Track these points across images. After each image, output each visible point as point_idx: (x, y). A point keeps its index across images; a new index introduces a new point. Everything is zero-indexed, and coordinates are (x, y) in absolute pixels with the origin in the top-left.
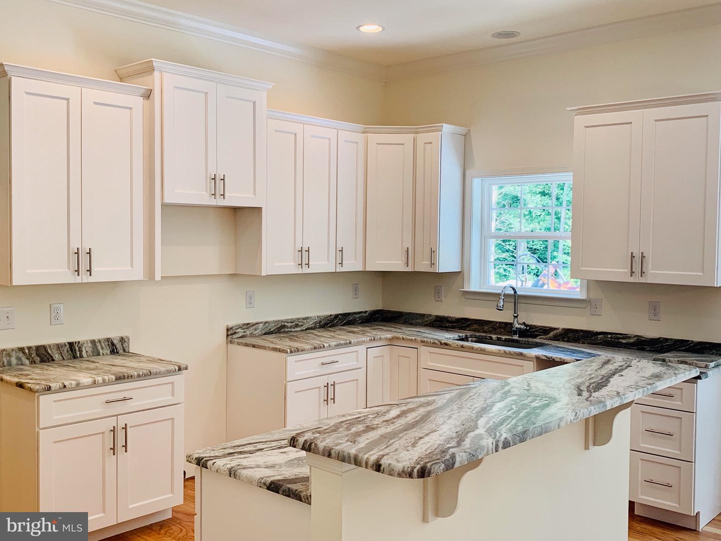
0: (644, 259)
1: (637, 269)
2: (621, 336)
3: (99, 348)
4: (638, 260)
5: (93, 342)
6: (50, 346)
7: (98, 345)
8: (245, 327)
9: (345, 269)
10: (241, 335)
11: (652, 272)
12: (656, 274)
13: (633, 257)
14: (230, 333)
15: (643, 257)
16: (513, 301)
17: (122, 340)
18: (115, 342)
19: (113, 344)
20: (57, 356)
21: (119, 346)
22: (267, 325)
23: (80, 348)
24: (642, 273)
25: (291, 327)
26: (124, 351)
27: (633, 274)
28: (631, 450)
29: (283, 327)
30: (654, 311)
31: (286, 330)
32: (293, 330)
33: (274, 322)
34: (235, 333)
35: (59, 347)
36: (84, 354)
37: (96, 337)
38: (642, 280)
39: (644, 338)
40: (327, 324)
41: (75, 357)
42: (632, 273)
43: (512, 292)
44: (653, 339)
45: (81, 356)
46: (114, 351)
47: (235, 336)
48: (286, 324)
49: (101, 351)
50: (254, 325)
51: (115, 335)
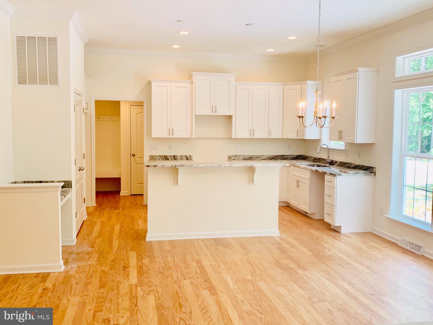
3: (183, 158)
5: (181, 156)
6: (168, 156)
7: (182, 157)
8: (235, 156)
9: (271, 137)
10: (233, 159)
14: (230, 158)
16: (327, 150)
17: (190, 156)
18: (188, 156)
19: (187, 157)
20: (170, 159)
21: (189, 158)
22: (244, 156)
23: (177, 157)
25: (255, 158)
26: (191, 159)
29: (252, 157)
31: (253, 159)
32: (256, 159)
33: (248, 155)
34: (231, 158)
35: (170, 156)
36: (178, 159)
37: (182, 155)
40: (273, 158)
41: (175, 160)
43: (327, 147)
45: (177, 160)
46: (187, 159)
47: (231, 159)
48: (253, 157)
49: (183, 159)
50: (239, 156)
51: (188, 155)
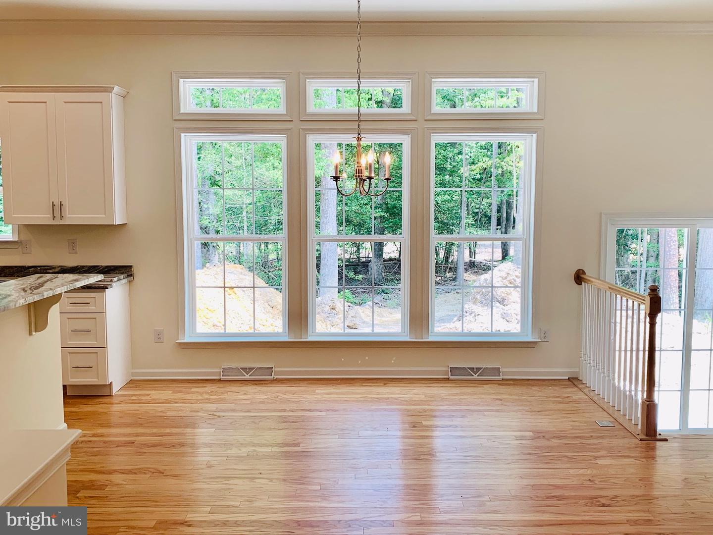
0: (62, 206)
1: (57, 214)
2: (48, 268)
4: (57, 208)
11: (69, 216)
12: (72, 218)
13: (54, 205)
15: (61, 205)
24: (62, 217)
27: (55, 219)
28: (62, 348)
30: (72, 245)
38: (62, 223)
39: (66, 267)
42: (54, 217)
44: (73, 267)
